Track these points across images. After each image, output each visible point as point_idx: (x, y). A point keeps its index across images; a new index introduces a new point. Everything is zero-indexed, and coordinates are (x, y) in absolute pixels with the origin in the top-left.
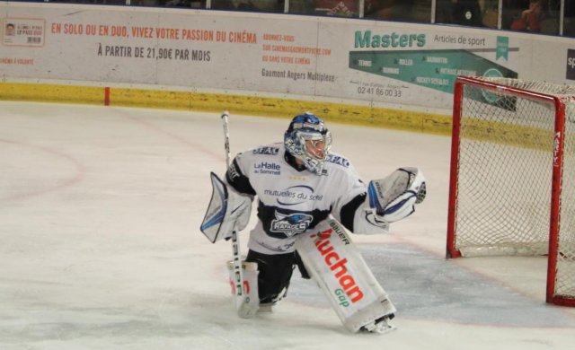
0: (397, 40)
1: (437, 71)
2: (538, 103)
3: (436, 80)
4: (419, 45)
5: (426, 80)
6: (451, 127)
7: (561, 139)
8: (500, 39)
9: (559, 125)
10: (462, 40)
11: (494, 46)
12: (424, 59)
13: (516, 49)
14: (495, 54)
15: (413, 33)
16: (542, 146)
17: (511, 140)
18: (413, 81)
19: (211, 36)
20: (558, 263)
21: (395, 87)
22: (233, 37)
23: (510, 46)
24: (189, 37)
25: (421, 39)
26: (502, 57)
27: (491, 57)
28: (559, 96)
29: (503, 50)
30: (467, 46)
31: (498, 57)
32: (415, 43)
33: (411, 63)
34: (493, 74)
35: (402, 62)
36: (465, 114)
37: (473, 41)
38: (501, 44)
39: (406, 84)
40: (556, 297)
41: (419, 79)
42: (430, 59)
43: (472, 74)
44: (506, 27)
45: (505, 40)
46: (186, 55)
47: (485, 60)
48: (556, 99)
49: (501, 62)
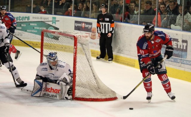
0: (21, 18)
1: (34, 28)
2: (68, 37)
3: (33, 31)
4: (27, 20)
5: (30, 31)
6: (40, 46)
7: (76, 49)
8: (53, 18)
9: (75, 44)
10: (41, 18)
11: (51, 20)
12: (29, 24)
13: (59, 21)
14: (52, 22)
15: (26, 16)
16: (70, 51)
17: (60, 50)
18: (26, 31)
20: (76, 87)
21: (20, 33)
23: (57, 20)
25: (28, 18)
26: (54, 23)
27: (51, 23)
28: (75, 35)
29: (54, 21)
30: (43, 20)
31: (53, 23)
32: (26, 19)
33: (25, 25)
34: (51, 28)
35: (22, 25)
36: (45, 42)
37: (44, 19)
38: (53, 19)
39: (24, 32)
40: (76, 97)
41: (28, 31)
42: (31, 24)
43: (45, 29)
44: (55, 14)
45: (55, 18)
47: (49, 24)
48: (74, 36)
49: (54, 25)
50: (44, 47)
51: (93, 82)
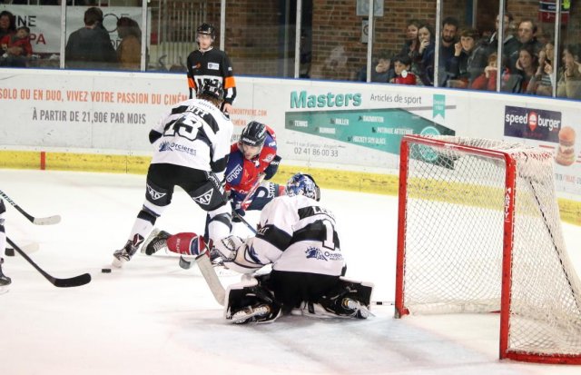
0: (333, 100)
1: (374, 131)
2: (485, 159)
3: (373, 139)
4: (354, 104)
5: (362, 139)
6: (396, 186)
7: (512, 195)
8: (436, 97)
9: (510, 182)
10: (398, 99)
11: (431, 104)
12: (361, 118)
13: (453, 107)
14: (431, 112)
15: (349, 93)
16: (493, 204)
17: (460, 199)
18: (349, 140)
19: (146, 98)
20: (511, 319)
21: (331, 147)
22: (168, 99)
23: (447, 103)
24: (124, 100)
25: (357, 99)
26: (439, 115)
27: (428, 115)
28: (509, 152)
29: (440, 108)
30: (403, 105)
31: (434, 115)
32: (351, 102)
33: (347, 122)
34: (429, 131)
35: (338, 121)
36: (411, 174)
37: (409, 100)
38: (437, 102)
39: (343, 143)
40: (510, 352)
41: (356, 139)
42: (366, 118)
43: (410, 132)
44: (443, 85)
45: (442, 98)
46: (122, 119)
47: (422, 118)
48: (506, 155)
49: (438, 120)
50: (408, 189)
51: (567, 302)
